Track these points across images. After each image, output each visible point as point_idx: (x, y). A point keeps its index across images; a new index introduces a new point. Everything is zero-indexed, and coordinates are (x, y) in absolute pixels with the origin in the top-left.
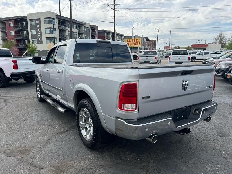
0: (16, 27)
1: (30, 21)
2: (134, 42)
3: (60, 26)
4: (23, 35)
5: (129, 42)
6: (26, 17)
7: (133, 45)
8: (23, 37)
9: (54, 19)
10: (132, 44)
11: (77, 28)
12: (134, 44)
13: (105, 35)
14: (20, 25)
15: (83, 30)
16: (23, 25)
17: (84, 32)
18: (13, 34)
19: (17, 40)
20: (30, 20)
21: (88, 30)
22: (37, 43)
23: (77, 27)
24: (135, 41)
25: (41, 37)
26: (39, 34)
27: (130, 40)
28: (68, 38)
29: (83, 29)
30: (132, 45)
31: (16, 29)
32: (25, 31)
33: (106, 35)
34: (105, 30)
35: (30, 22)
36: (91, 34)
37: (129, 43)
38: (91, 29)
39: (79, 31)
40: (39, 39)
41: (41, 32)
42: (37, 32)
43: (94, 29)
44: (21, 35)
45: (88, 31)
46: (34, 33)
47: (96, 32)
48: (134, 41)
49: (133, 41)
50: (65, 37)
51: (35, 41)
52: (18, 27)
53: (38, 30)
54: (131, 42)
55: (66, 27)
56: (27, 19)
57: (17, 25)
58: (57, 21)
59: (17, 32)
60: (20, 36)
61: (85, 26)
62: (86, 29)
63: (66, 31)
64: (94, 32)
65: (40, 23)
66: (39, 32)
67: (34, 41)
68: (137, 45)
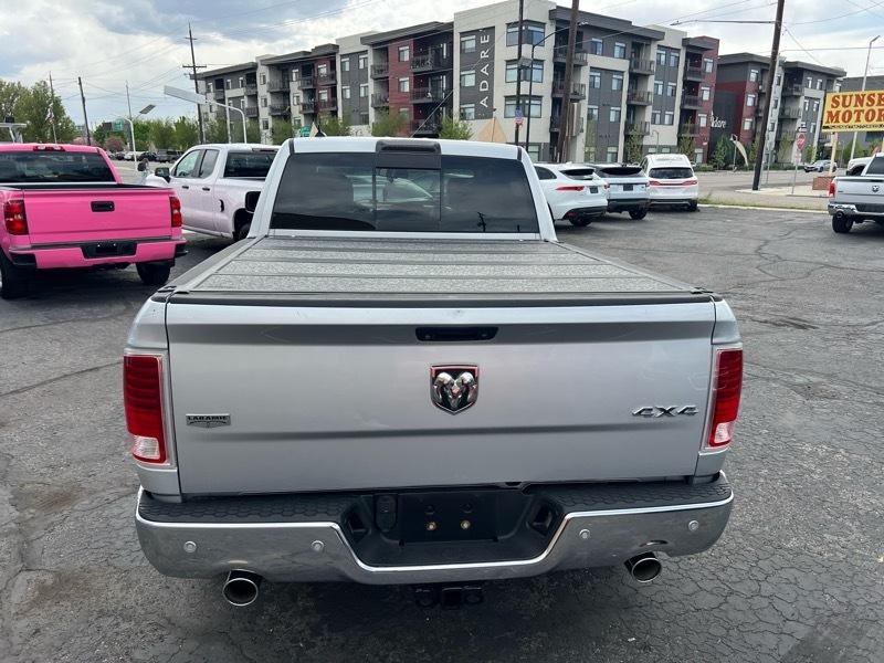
0: (418, 63)
1: (463, 39)
2: (866, 108)
3: (560, 51)
4: (436, 88)
5: (840, 108)
6: (451, 25)
7: (858, 120)
8: (436, 96)
9: (542, 25)
10: (854, 117)
11: (628, 55)
12: (863, 116)
13: (747, 75)
14: (430, 56)
15: (652, 62)
16: (438, 52)
17: (654, 68)
18: (407, 88)
19: (417, 107)
20: (463, 34)
21: (672, 58)
22: (477, 118)
23: (629, 50)
24: (873, 102)
25: (490, 94)
26: (484, 86)
27: (845, 97)
28: (587, 95)
29: (653, 57)
30: (852, 122)
31: (418, 69)
32: (443, 74)
33: (753, 76)
34: (752, 55)
35: (461, 42)
36: (685, 76)
37: (838, 112)
38: (688, 55)
39: (635, 64)
40: (483, 103)
41: (491, 78)
42: (479, 77)
43: (699, 52)
44: (430, 89)
45: (672, 64)
46: (470, 81)
47: (709, 68)
48: (866, 101)
49: (860, 100)
50: (575, 93)
51: (471, 110)
52: (423, 61)
53: (484, 71)
54: (852, 109)
55: (585, 52)
56: (452, 33)
57: (422, 54)
58: (550, 30)
59: (421, 80)
60: (425, 95)
61: (661, 43)
62: (663, 58)
63: (583, 68)
64: (699, 65)
65: (491, 46)
66: (485, 77)
67: (467, 111)
68: (879, 120)
